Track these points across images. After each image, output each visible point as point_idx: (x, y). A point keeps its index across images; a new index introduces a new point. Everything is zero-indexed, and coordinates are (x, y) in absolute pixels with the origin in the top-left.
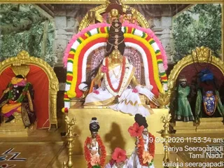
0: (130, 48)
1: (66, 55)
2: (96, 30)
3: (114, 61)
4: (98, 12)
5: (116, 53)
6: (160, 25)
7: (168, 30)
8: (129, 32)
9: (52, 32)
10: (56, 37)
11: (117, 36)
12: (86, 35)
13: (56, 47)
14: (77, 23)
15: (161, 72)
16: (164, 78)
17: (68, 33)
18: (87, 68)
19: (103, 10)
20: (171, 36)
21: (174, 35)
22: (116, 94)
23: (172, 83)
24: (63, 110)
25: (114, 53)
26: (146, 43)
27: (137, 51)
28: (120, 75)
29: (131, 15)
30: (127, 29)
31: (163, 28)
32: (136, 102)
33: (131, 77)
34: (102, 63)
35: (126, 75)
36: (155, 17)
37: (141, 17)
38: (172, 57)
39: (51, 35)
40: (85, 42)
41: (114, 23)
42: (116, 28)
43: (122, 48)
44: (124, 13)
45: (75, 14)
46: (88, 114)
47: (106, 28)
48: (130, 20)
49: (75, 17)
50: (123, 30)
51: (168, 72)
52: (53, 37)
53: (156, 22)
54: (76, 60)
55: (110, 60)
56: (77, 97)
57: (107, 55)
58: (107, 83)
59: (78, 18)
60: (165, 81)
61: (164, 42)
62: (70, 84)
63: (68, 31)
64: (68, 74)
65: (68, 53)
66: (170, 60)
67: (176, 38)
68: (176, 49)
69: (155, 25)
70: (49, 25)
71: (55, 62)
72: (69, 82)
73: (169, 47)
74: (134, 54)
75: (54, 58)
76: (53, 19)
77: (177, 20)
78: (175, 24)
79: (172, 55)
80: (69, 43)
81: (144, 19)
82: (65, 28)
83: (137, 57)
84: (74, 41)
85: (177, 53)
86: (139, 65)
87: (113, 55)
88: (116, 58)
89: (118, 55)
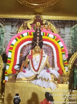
0: (46, 45)
1: (8, 47)
2: (26, 33)
3: (36, 52)
4: (29, 24)
5: (37, 48)
6: (64, 32)
7: (68, 34)
8: (46, 35)
9: (3, 33)
10: (5, 37)
11: (38, 38)
12: (21, 36)
13: (5, 42)
14: (17, 29)
15: (64, 60)
16: (66, 63)
17: (12, 35)
18: (20, 56)
19: (32, 22)
20: (70, 38)
21: (72, 38)
22: (36, 73)
23: (70, 65)
24: (4, 82)
25: (36, 47)
26: (56, 42)
27: (50, 46)
28: (39, 61)
29: (47, 25)
30: (44, 33)
32: (48, 79)
33: (46, 62)
34: (29, 53)
35: (43, 61)
36: (61, 27)
37: (53, 27)
38: (70, 50)
39: (2, 36)
40: (20, 40)
41: (37, 30)
42: (38, 33)
43: (41, 45)
44: (44, 24)
45: (16, 24)
46: (17, 86)
47: (32, 33)
48: (47, 29)
49: (16, 26)
50: (42, 34)
51: (68, 60)
52: (3, 37)
54: (14, 51)
55: (33, 51)
56: (13, 74)
57: (32, 48)
58: (31, 66)
59: (18, 26)
60: (66, 65)
61: (66, 41)
62: (9, 65)
63: (11, 33)
64: (8, 59)
65: (9, 46)
66: (70, 51)
67: (73, 39)
68: (73, 45)
69: (61, 31)
70: (2, 29)
71: (3, 51)
72: (9, 64)
73: (69, 44)
74: (48, 48)
75: (3, 49)
76: (4, 26)
77: (74, 29)
78: (72, 31)
79: (70, 49)
80: (10, 41)
81: (55, 28)
82: (10, 32)
83: (50, 50)
84: (14, 40)
85: (74, 48)
86: (51, 55)
87: (35, 48)
88: (37, 50)
89: (38, 49)
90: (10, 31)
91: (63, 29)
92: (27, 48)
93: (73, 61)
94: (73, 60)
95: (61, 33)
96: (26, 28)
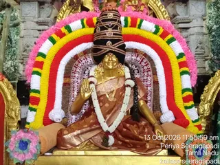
0: (135, 51)
1: (30, 62)
2: (79, 22)
3: (107, 72)
6: (187, 13)
7: (199, 20)
8: (133, 25)
9: (16, 25)
10: (22, 33)
12: (64, 30)
13: (22, 49)
14: (55, 11)
17: (41, 27)
18: (65, 84)
20: (205, 31)
21: (210, 29)
23: (206, 106)
25: (106, 60)
26: (162, 43)
27: (145, 55)
30: (129, 20)
31: (191, 18)
36: (179, 1)
37: (156, 2)
38: (207, 64)
40: (61, 42)
47: (95, 19)
48: (136, 6)
49: (52, 3)
52: (18, 34)
53: (180, 9)
54: (46, 70)
59: (56, 3)
61: (194, 40)
62: (35, 110)
63: (40, 24)
64: (32, 94)
65: (34, 59)
66: (205, 68)
67: (213, 33)
68: (213, 50)
69: (178, 12)
70: (12, 15)
71: (19, 74)
72: (34, 107)
73: (202, 48)
74: (142, 61)
75: (18, 66)
76: (18, 6)
77: (214, 5)
78: (210, 12)
79: (206, 60)
80: (35, 43)
81: (160, 3)
82: (36, 20)
83: (146, 65)
84: (45, 40)
85: (216, 57)
86: (149, 78)
87: (105, 62)
88: (111, 67)
89: (113, 63)
90: (34, 17)
91: (183, 5)
92: (84, 61)
93: (214, 93)
94: (213, 91)
95: (178, 17)
96: (80, 8)
